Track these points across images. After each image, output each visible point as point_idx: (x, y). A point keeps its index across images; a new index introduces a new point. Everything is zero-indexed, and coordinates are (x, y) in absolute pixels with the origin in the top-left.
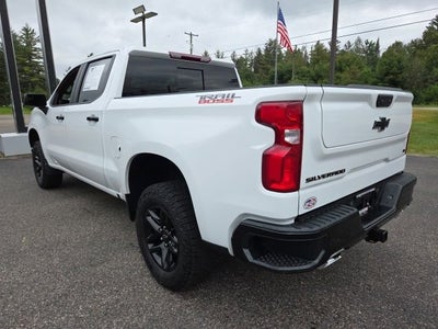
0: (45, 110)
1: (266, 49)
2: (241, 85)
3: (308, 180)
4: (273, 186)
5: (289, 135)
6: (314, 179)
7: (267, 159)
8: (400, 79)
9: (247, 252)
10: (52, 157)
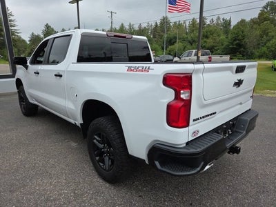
0: (27, 67)
1: (161, 23)
2: (153, 61)
3: (194, 120)
4: (174, 124)
5: (183, 93)
6: (198, 119)
7: (170, 107)
8: (243, 43)
9: (157, 163)
10: (31, 96)
